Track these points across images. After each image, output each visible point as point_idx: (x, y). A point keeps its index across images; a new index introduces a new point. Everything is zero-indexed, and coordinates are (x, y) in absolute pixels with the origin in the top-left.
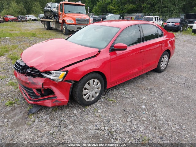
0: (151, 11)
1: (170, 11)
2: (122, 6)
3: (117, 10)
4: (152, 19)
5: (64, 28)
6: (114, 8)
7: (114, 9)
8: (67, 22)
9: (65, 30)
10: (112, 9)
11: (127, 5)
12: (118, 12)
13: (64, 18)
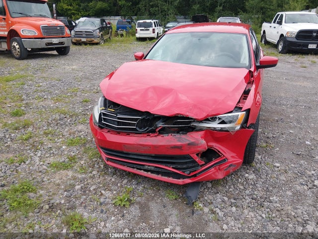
0: (133, 12)
1: (161, 12)
2: (84, 3)
3: (76, 11)
4: (150, 25)
5: (17, 47)
6: (69, 7)
7: (70, 9)
8: (22, 33)
9: (19, 50)
10: (66, 9)
11: (93, 2)
12: (78, 14)
13: (14, 27)
